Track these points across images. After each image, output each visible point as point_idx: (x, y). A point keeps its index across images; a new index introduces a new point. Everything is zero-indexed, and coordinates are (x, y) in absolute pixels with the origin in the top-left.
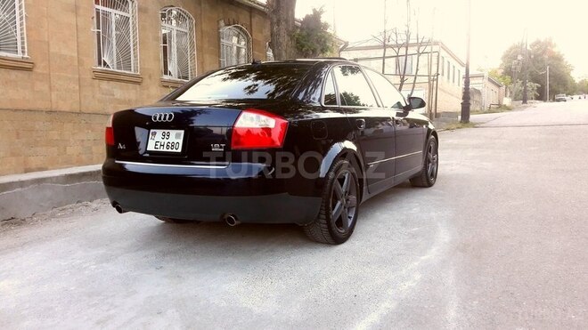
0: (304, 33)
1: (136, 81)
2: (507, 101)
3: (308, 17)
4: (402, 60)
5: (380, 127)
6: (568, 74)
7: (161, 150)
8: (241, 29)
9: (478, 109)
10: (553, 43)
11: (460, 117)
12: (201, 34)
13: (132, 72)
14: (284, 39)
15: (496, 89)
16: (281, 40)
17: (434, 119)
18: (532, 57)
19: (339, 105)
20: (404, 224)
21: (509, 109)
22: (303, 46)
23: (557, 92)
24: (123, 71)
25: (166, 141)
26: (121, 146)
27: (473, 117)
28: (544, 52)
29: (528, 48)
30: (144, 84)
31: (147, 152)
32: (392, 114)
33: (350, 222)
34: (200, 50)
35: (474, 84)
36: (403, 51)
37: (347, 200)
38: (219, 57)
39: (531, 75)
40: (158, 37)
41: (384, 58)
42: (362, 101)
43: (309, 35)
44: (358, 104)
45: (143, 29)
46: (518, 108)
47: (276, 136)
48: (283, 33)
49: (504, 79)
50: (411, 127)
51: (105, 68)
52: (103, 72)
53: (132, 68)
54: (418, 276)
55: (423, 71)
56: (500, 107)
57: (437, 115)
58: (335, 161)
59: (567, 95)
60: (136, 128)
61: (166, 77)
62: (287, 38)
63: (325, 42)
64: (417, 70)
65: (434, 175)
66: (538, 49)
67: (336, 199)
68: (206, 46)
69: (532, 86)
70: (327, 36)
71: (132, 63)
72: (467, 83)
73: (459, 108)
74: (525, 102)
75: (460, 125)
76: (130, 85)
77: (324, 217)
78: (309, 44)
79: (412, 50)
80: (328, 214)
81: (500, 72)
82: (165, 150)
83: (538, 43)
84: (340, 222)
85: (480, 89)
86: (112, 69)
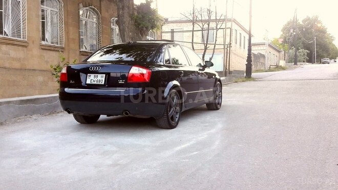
0: (140, 16)
1: (24, 45)
2: (282, 63)
3: (142, 4)
4: (205, 33)
5: (191, 76)
6: (330, 43)
7: (94, 83)
8: (94, 9)
9: (263, 68)
10: (319, 19)
11: (245, 74)
12: (67, 13)
13: (22, 39)
14: (127, 19)
15: (276, 53)
16: (125, 20)
17: (228, 74)
18: (304, 29)
19: (171, 65)
20: (202, 123)
21: (283, 69)
22: (139, 24)
23: (323, 57)
24: (16, 38)
25: (96, 79)
26: (71, 82)
27: (253, 75)
28: (312, 27)
29: (301, 23)
30: (29, 47)
31: (86, 84)
32: (196, 69)
33: (177, 119)
34: (66, 24)
35: (255, 50)
36: (206, 26)
37: (176, 109)
38: (79, 29)
39: (303, 43)
40: (38, 15)
41: (193, 31)
42: (180, 62)
43: (143, 17)
44: (178, 64)
45: (29, 9)
46: (291, 68)
47: (146, 77)
48: (126, 15)
49: (284, 46)
50: (208, 78)
51: (5, 36)
52: (4, 39)
53: (22, 37)
54: (206, 136)
55: (220, 40)
56: (278, 68)
57: (230, 72)
58: (170, 90)
59: (331, 59)
60: (81, 73)
61: (43, 43)
62: (129, 19)
63: (154, 22)
64: (216, 40)
65: (220, 104)
66: (308, 24)
67: (171, 107)
68: (70, 21)
69: (303, 52)
70: (155, 18)
71: (22, 33)
72: (250, 50)
73: (244, 68)
74: (296, 64)
75: (244, 79)
76: (20, 48)
77: (166, 114)
78: (143, 23)
79: (213, 25)
80: (167, 114)
81: (280, 41)
82: (96, 83)
83: (308, 19)
84: (172, 118)
85: (264, 53)
86: (9, 37)
